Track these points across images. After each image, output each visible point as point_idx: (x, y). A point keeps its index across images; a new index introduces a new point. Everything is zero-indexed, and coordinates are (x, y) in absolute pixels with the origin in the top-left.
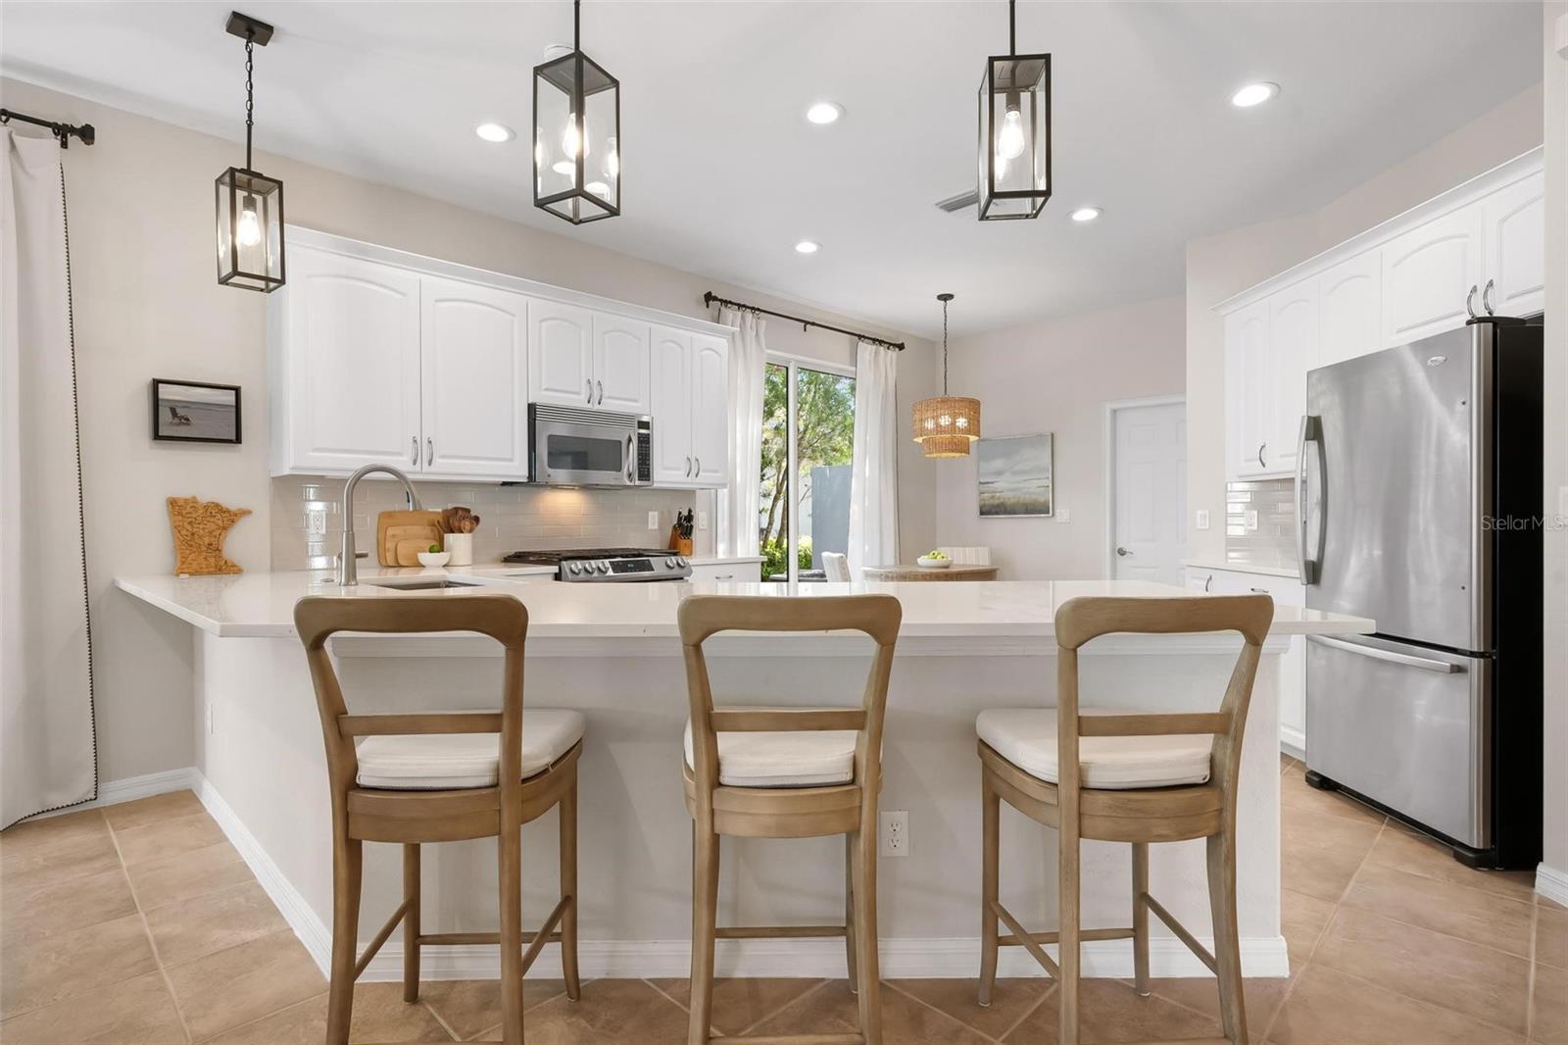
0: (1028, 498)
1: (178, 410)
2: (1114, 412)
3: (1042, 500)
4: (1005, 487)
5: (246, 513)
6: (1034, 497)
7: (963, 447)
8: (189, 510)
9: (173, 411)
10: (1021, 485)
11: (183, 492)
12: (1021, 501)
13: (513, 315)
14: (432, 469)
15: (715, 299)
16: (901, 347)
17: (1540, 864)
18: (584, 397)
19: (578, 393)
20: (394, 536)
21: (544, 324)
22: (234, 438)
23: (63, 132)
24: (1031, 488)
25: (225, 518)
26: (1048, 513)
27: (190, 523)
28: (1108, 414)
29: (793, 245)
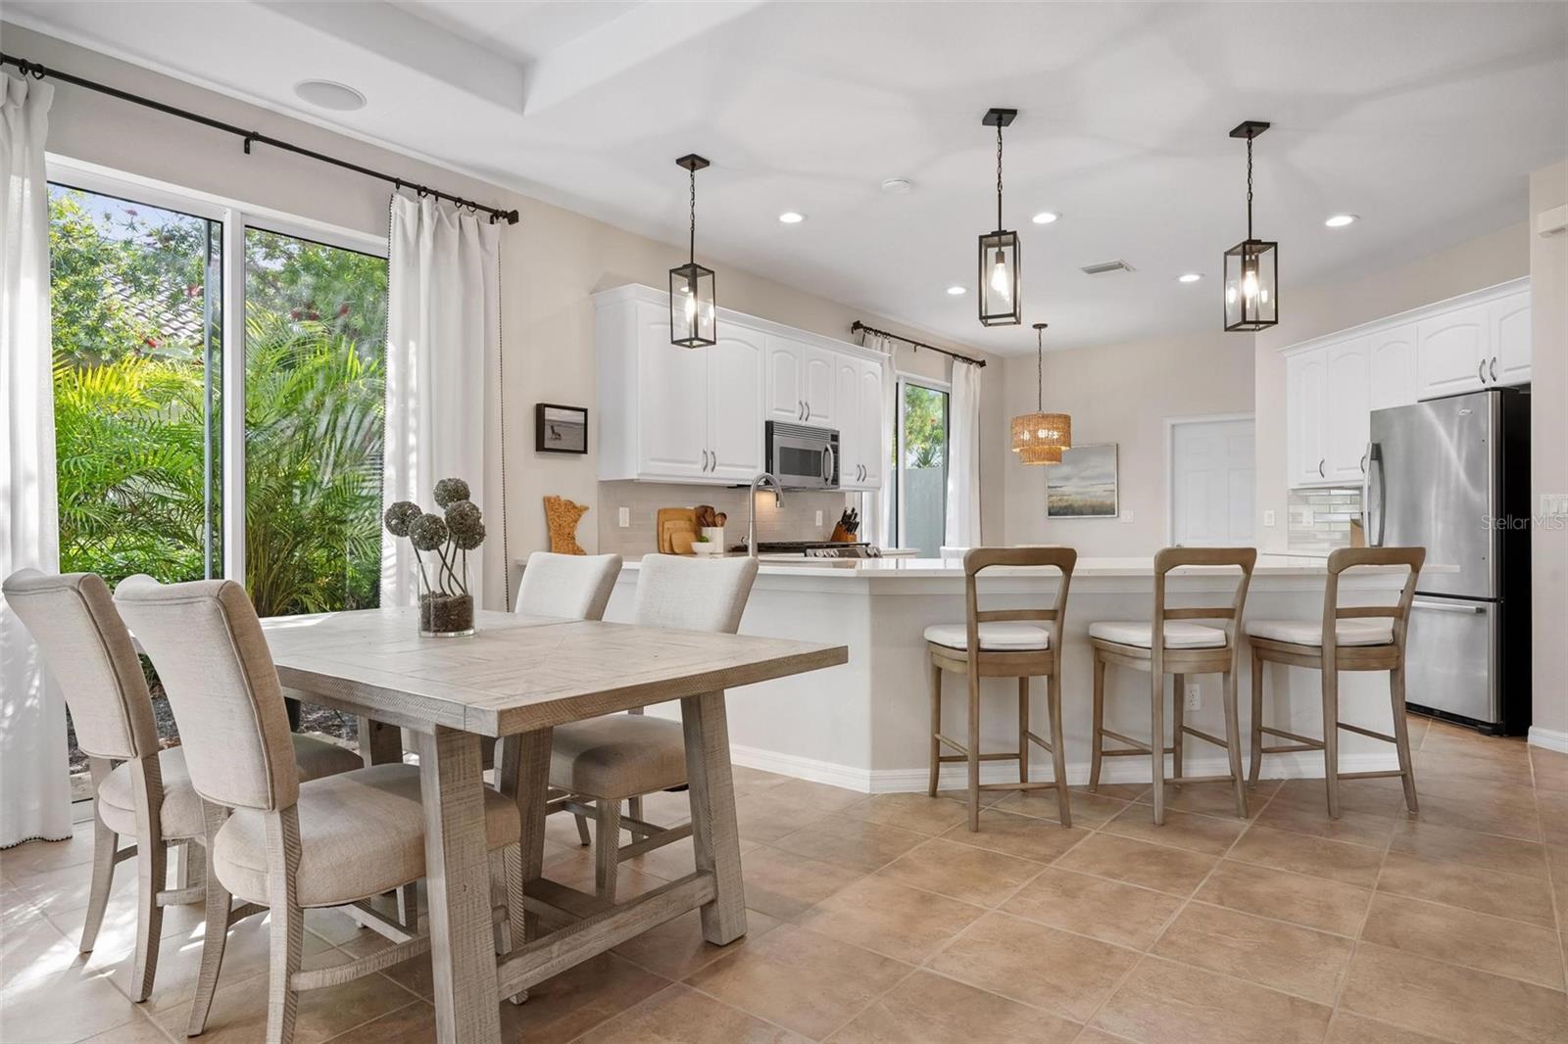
0: (1095, 501)
1: (555, 428)
2: (1173, 426)
3: (1108, 502)
4: (1073, 490)
5: (586, 509)
6: (1100, 500)
7: (1055, 457)
8: (557, 506)
9: (552, 427)
10: (1089, 489)
11: (552, 494)
12: (1088, 503)
13: (757, 349)
14: (714, 474)
15: (862, 326)
16: (982, 364)
17: (1531, 728)
18: (797, 415)
19: (793, 412)
20: (668, 529)
21: (776, 355)
22: (583, 449)
23: (496, 215)
24: (1098, 492)
25: (575, 511)
26: (1114, 514)
27: (558, 516)
28: (1169, 427)
29: (946, 289)
